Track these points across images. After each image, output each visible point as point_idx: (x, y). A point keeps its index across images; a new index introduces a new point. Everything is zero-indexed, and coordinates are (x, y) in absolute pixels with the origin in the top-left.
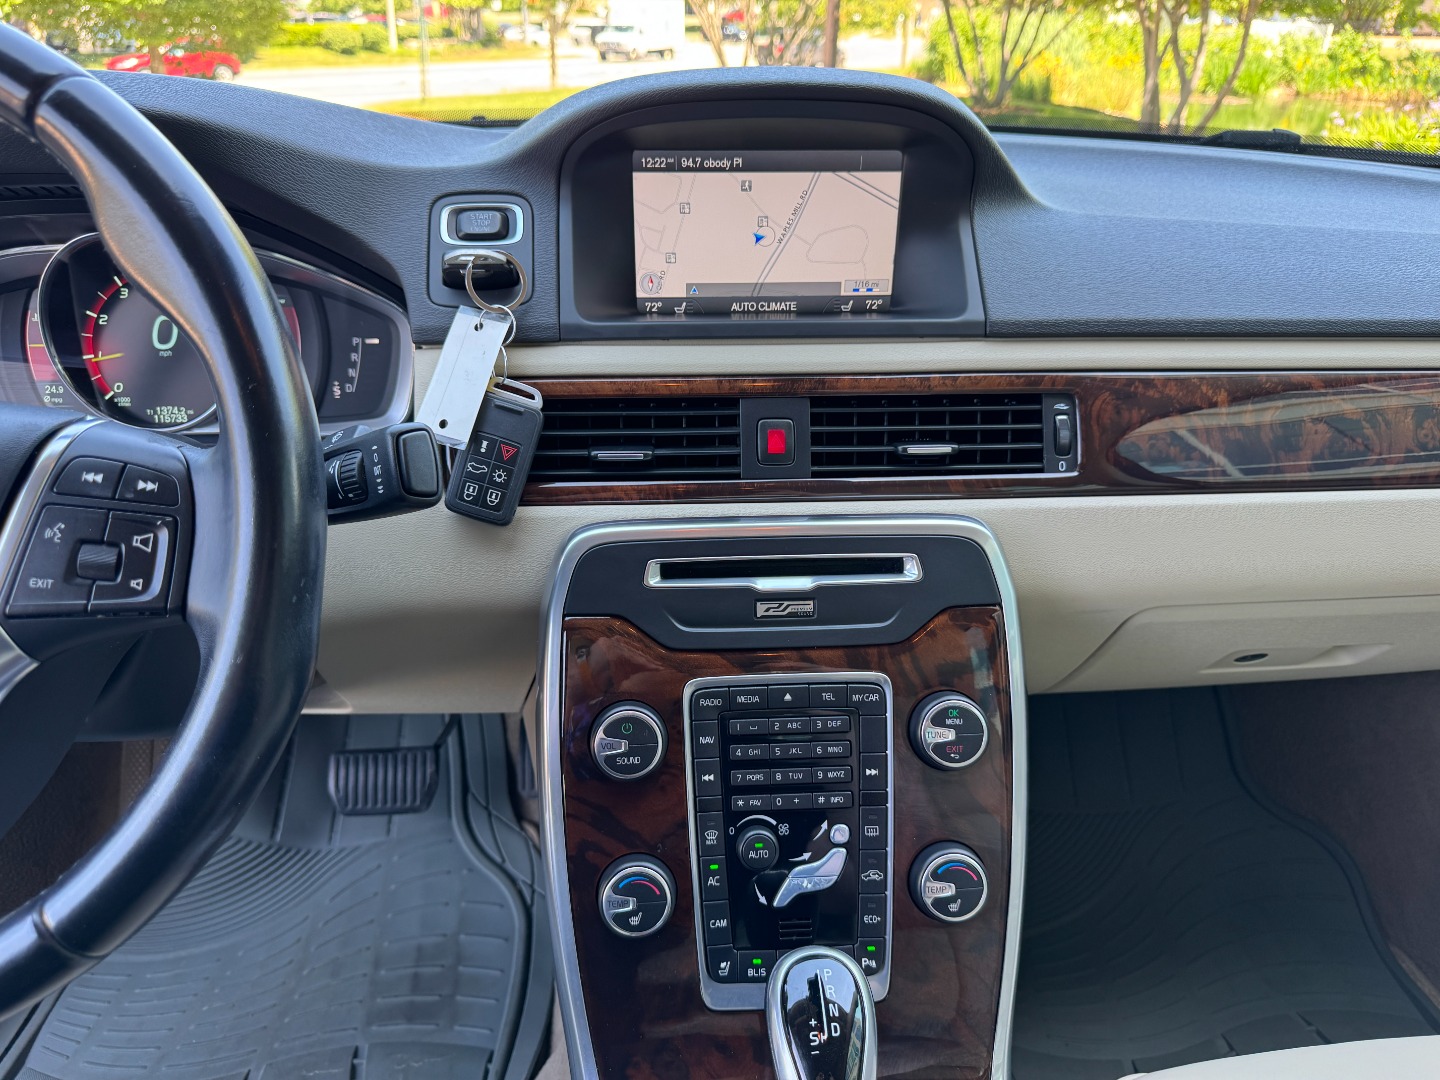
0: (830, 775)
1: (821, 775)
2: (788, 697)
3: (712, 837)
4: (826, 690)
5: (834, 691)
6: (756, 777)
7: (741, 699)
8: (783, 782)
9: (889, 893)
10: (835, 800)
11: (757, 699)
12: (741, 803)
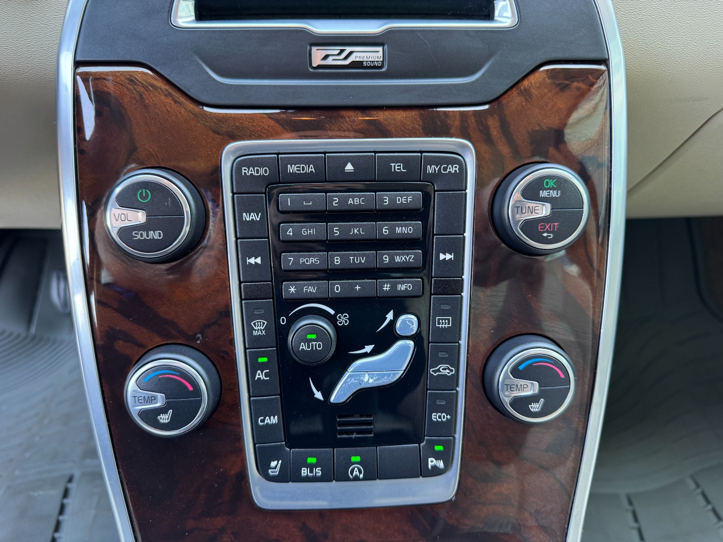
0: (398, 259)
1: (386, 259)
2: (349, 167)
3: (259, 327)
4: (396, 160)
5: (406, 162)
6: (311, 260)
7: (292, 169)
8: (343, 267)
9: (461, 389)
10: (402, 287)
11: (312, 169)
12: (292, 290)
